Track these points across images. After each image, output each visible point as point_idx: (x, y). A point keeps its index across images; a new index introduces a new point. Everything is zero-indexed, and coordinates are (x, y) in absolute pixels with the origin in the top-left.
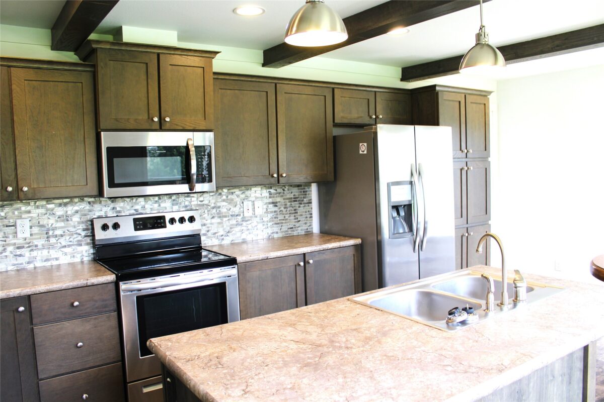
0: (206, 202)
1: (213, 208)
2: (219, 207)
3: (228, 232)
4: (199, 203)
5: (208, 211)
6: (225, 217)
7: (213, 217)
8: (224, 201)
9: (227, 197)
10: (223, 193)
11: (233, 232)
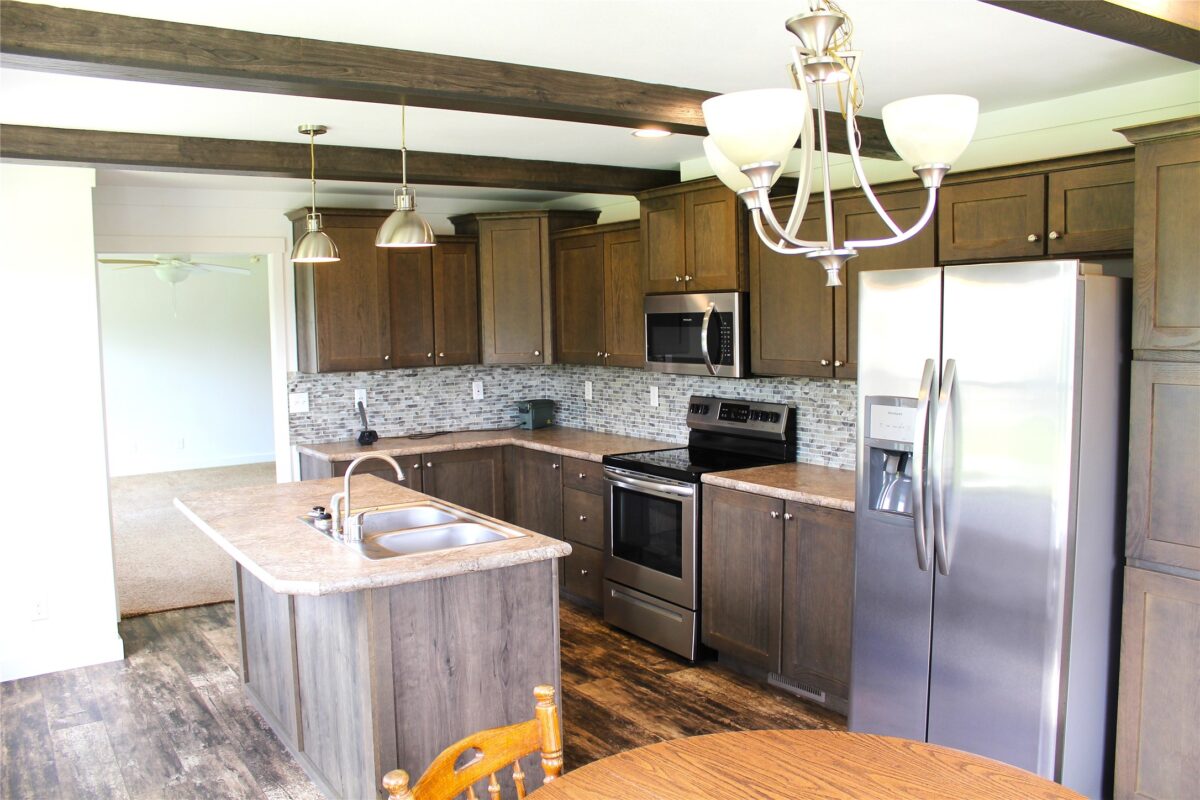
0: (811, 395)
1: (820, 406)
2: (828, 407)
3: (838, 450)
4: (804, 396)
5: (814, 410)
6: (835, 423)
7: (819, 421)
8: (833, 397)
9: (838, 392)
10: (833, 385)
11: (845, 452)
